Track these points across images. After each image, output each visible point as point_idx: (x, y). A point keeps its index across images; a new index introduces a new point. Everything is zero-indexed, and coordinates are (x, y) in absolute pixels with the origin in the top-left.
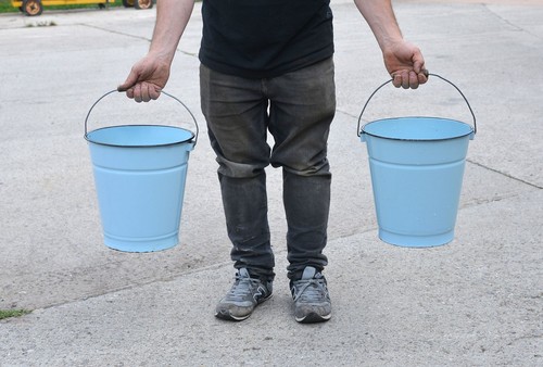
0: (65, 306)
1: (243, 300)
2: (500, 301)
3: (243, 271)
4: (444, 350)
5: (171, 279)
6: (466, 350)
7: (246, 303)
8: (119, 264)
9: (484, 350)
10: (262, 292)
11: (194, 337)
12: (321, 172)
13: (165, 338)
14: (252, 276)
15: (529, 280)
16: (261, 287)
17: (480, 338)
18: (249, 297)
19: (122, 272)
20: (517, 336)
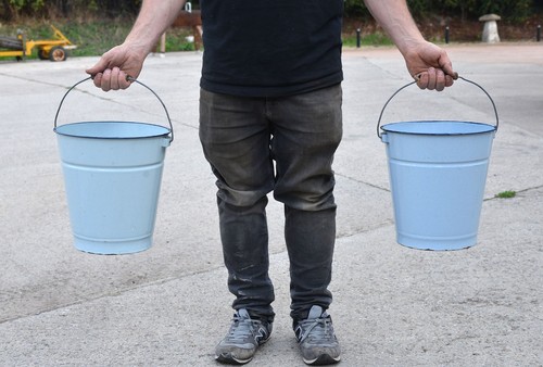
0: (19, 320)
1: (245, 341)
2: (431, 307)
3: (243, 312)
4: (388, 351)
5: (119, 293)
6: (408, 351)
7: (247, 345)
8: (66, 281)
9: (425, 351)
10: (264, 334)
11: (149, 345)
12: (325, 207)
13: (121, 347)
14: (252, 318)
15: (453, 288)
16: (262, 328)
17: (419, 340)
18: (250, 339)
19: (70, 289)
20: (453, 337)
